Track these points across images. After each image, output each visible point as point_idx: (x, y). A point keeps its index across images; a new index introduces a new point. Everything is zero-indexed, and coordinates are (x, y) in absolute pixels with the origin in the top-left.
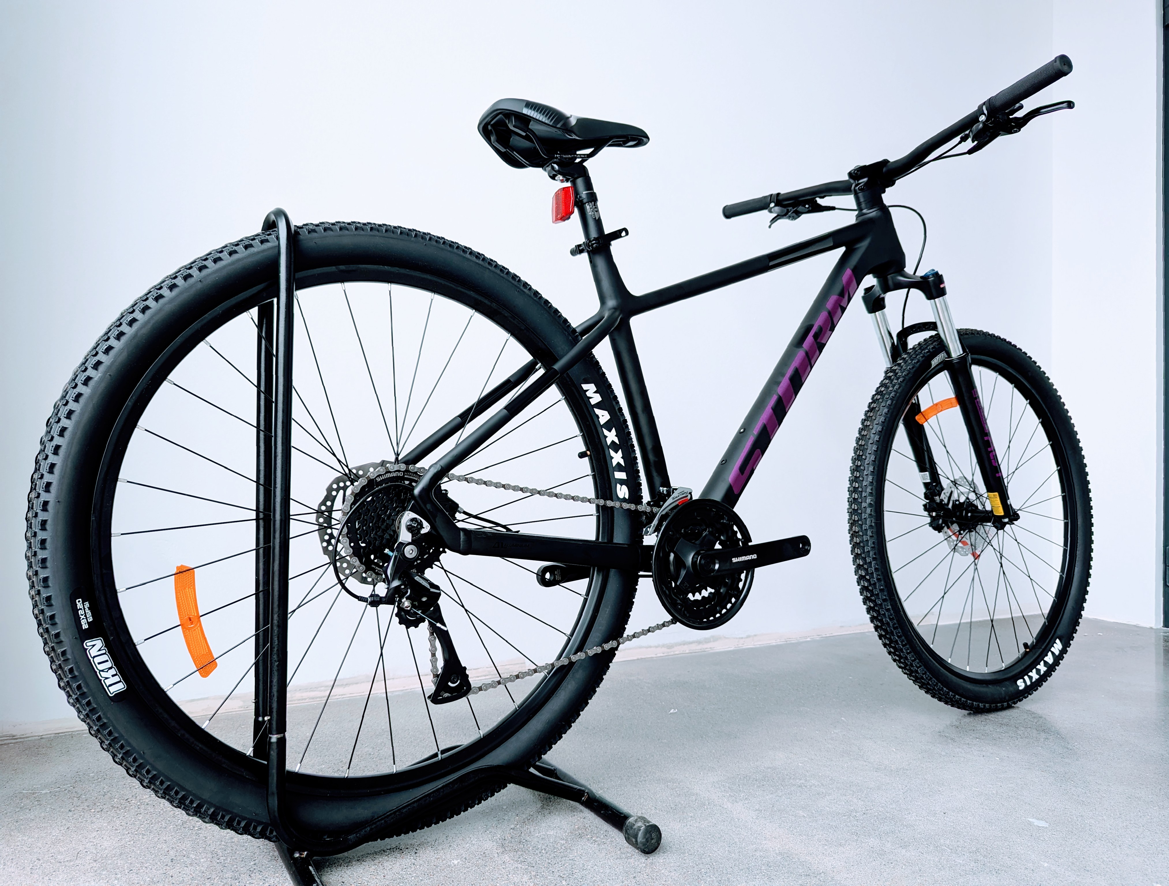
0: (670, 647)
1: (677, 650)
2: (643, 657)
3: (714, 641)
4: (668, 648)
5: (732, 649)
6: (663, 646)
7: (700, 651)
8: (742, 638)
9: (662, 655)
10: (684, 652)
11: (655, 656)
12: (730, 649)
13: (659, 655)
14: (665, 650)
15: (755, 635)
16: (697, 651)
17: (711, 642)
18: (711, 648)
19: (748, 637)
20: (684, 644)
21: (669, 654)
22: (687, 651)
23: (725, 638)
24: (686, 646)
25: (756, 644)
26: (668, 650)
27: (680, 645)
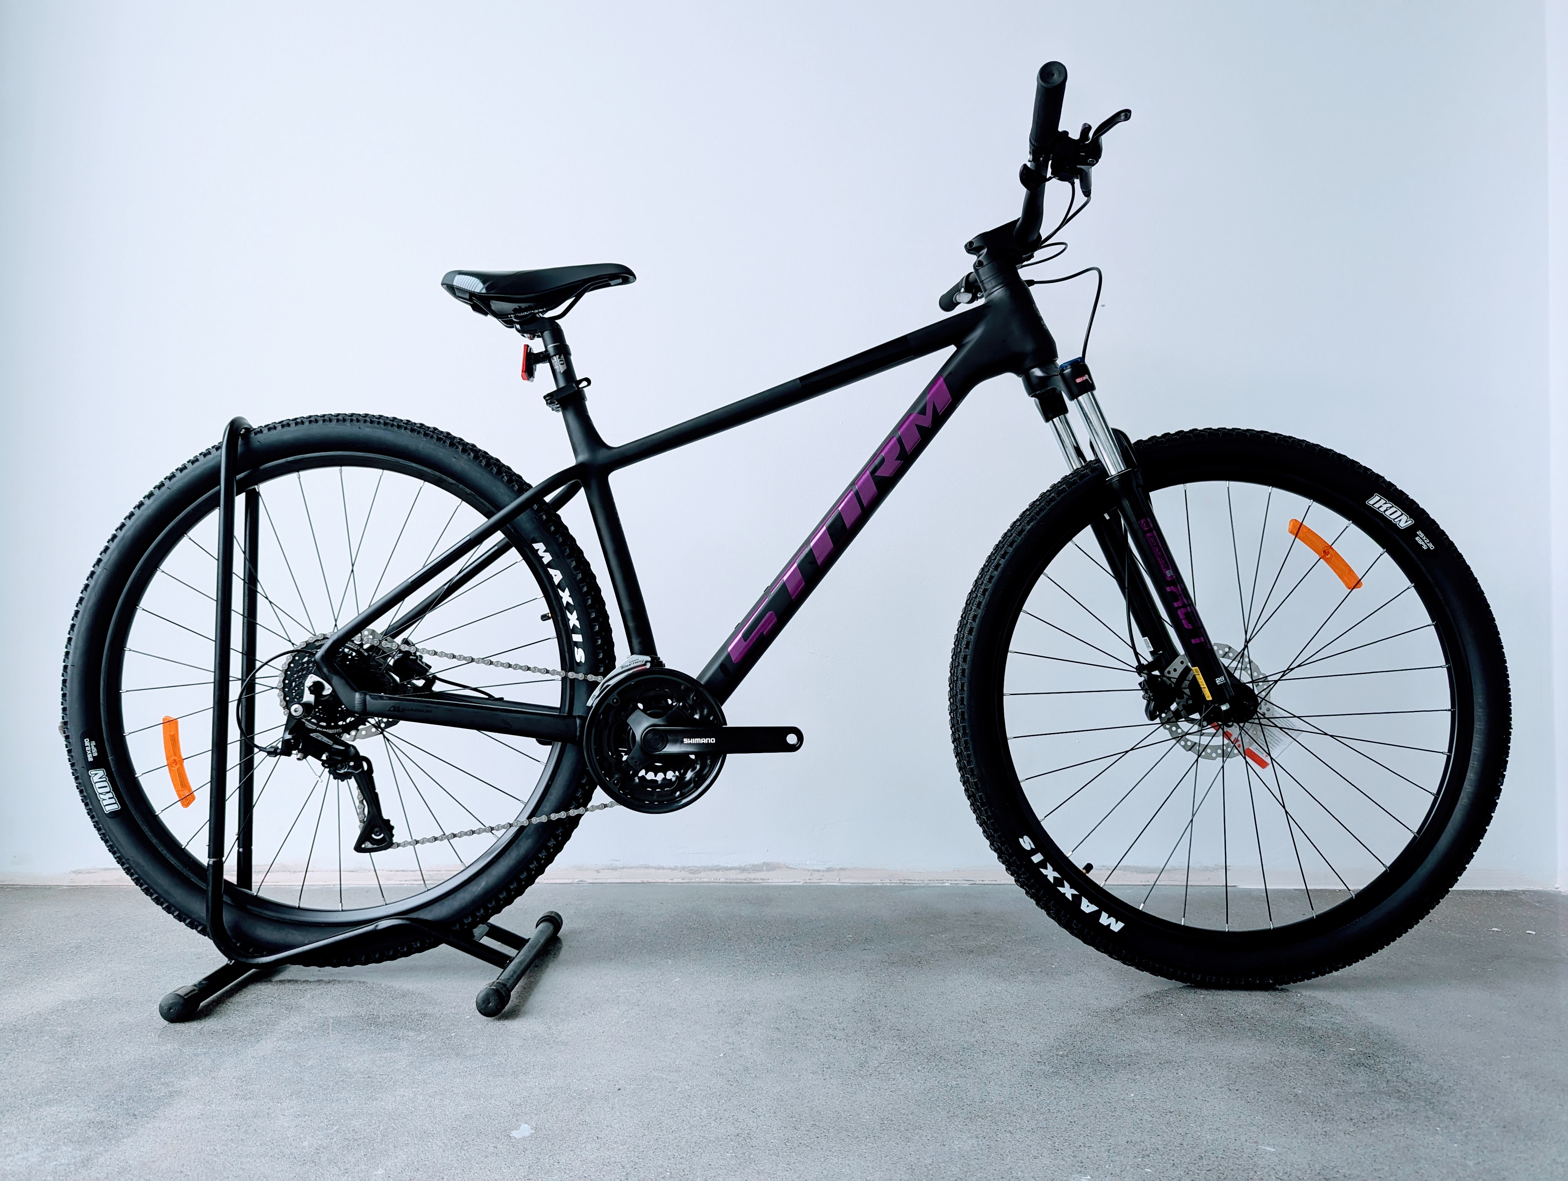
0: (694, 871)
1: (706, 877)
2: (651, 881)
3: (768, 870)
4: (692, 873)
5: (801, 884)
6: (683, 869)
7: (744, 881)
8: (819, 871)
9: (681, 881)
10: (716, 881)
11: (671, 881)
12: (796, 884)
13: (675, 880)
14: (684, 874)
15: (842, 869)
16: (739, 881)
17: (763, 871)
18: (762, 879)
19: (829, 870)
20: (718, 870)
21: (693, 881)
22: (722, 880)
23: (789, 868)
24: (720, 873)
25: (842, 881)
26: (692, 876)
27: (712, 870)
